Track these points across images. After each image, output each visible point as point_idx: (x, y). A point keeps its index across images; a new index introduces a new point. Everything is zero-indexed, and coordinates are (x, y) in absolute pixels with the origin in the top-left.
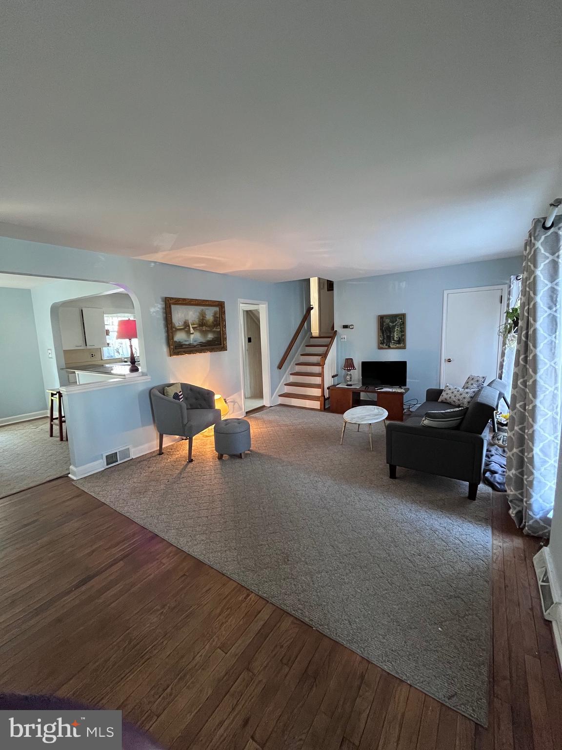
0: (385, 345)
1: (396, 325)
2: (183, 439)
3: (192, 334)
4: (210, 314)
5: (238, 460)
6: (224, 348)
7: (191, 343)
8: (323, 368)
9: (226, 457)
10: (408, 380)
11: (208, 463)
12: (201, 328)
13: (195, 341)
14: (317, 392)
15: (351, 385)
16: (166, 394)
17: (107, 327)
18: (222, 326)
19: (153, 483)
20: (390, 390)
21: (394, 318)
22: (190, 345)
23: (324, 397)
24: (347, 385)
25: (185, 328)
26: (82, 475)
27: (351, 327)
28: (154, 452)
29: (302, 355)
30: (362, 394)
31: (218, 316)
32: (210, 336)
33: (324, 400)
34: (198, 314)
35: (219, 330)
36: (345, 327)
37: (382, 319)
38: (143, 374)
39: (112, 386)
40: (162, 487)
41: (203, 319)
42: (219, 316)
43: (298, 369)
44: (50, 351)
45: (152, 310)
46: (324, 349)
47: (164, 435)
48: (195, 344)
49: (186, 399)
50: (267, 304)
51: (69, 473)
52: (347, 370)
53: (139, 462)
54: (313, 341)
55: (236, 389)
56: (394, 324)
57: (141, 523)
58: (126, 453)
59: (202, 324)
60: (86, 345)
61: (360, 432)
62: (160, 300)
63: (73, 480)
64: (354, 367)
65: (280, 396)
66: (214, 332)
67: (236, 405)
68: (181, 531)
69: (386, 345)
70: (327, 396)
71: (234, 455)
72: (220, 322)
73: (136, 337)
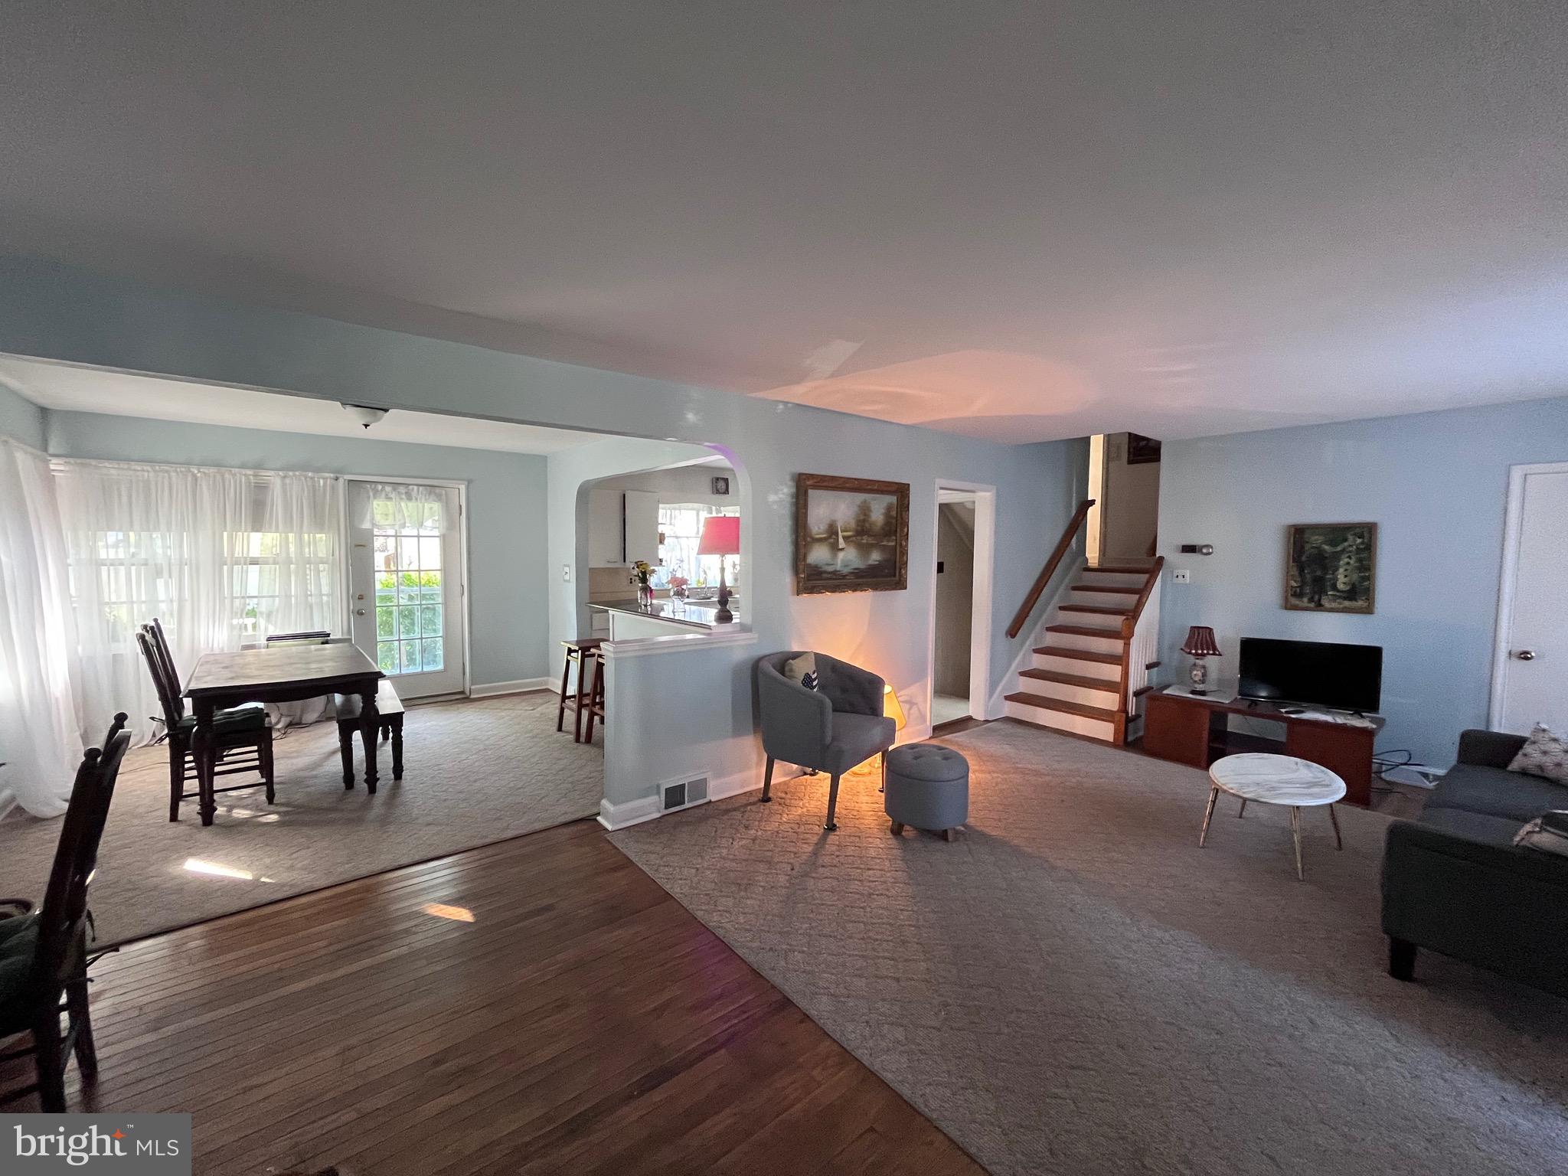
0: (1305, 600)
1: (1343, 550)
2: (805, 774)
3: (842, 549)
4: (879, 508)
5: (941, 845)
6: (900, 584)
7: (838, 569)
8: (1127, 645)
9: (908, 832)
10: (1382, 697)
11: (870, 840)
12: (859, 538)
13: (846, 566)
14: (1108, 700)
15: (1203, 693)
16: (787, 674)
17: (661, 529)
18: (901, 536)
19: (762, 867)
20: (1329, 718)
21: (1338, 532)
22: (835, 572)
23: (1127, 713)
24: (1193, 692)
25: (830, 537)
26: (622, 822)
27: (1204, 551)
28: (750, 793)
29: (1062, 608)
30: (1232, 717)
31: (894, 513)
32: (875, 557)
33: (1125, 721)
34: (856, 509)
35: (893, 544)
36: (1189, 549)
37: (1298, 536)
38: (744, 628)
39: (688, 648)
40: (783, 879)
41: (864, 521)
42: (895, 516)
43: (1052, 639)
44: (567, 569)
45: (772, 498)
46: (1132, 599)
47: (776, 760)
48: (846, 571)
49: (822, 687)
50: (994, 491)
51: (599, 814)
52: (1197, 654)
53: (727, 811)
54: (1090, 579)
55: (918, 676)
56: (1339, 548)
57: (751, 959)
58: (700, 787)
59: (862, 531)
60: (625, 561)
61: (1247, 819)
62: (788, 477)
63: (606, 829)
64: (1215, 648)
65: (1008, 698)
66: (884, 548)
67: (914, 710)
68: (844, 1003)
69: (1311, 600)
70: (1132, 710)
71: (929, 831)
72: (897, 526)
73: (735, 550)
